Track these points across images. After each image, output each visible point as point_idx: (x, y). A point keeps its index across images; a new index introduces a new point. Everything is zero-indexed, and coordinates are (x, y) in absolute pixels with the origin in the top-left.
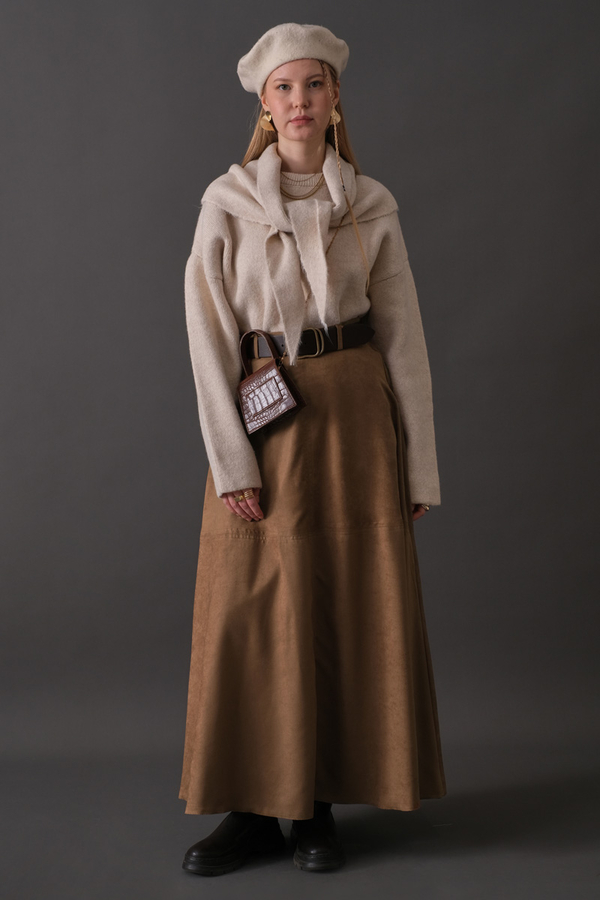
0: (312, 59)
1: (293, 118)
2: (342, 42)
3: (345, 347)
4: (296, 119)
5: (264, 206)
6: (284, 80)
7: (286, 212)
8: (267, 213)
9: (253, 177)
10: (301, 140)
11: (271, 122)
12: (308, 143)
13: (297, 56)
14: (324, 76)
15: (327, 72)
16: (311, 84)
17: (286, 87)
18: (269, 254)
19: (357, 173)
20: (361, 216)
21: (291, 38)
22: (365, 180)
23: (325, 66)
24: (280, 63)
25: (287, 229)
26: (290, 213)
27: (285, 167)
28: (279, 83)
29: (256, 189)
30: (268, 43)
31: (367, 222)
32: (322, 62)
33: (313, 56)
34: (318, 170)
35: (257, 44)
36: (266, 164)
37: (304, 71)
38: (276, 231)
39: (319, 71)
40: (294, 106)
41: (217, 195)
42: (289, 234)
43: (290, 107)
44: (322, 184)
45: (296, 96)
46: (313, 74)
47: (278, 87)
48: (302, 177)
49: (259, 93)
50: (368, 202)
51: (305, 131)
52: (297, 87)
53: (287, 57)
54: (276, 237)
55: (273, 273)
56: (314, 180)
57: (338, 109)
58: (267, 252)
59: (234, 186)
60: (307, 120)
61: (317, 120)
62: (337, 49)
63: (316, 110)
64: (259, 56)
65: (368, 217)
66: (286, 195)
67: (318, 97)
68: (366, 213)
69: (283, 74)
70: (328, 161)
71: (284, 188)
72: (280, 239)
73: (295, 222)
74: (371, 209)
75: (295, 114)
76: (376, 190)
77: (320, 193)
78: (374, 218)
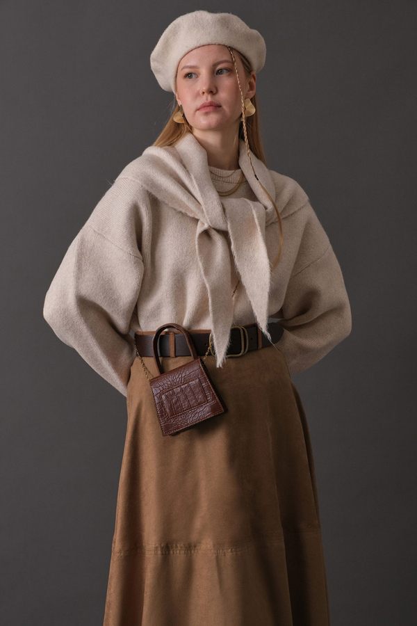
0: (219, 45)
1: (201, 105)
4: (203, 107)
6: (191, 67)
8: (203, 207)
13: (204, 41)
14: (233, 63)
15: (236, 58)
16: (217, 71)
23: (233, 52)
24: (186, 50)
25: (221, 227)
26: (227, 212)
28: (187, 71)
30: (175, 33)
32: (230, 48)
33: (220, 42)
35: (164, 34)
37: (211, 57)
38: (207, 227)
39: (226, 57)
40: (201, 93)
42: (221, 232)
43: (197, 94)
45: (202, 82)
46: (220, 60)
47: (186, 76)
48: (226, 172)
51: (213, 118)
52: (204, 73)
53: (192, 43)
54: (207, 234)
56: (235, 176)
58: (199, 247)
60: (214, 107)
63: (223, 96)
64: (167, 46)
67: (226, 82)
72: (209, 236)
78: (292, 212)
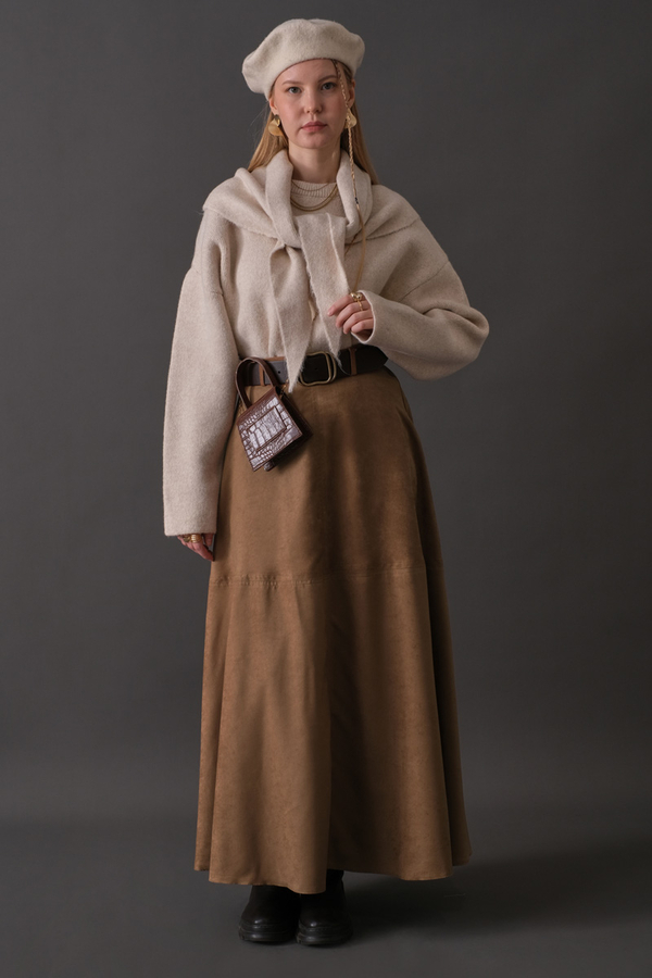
0: (325, 59)
1: (305, 123)
2: (356, 38)
3: (359, 373)
4: (308, 126)
5: (272, 218)
6: (294, 83)
7: (296, 228)
8: (275, 225)
9: (261, 185)
10: (313, 147)
11: (281, 126)
12: (321, 152)
13: (308, 56)
14: (338, 77)
15: (341, 72)
16: (323, 86)
17: (296, 89)
18: (273, 271)
19: (372, 183)
20: (377, 231)
21: (301, 36)
22: (382, 190)
23: (338, 66)
24: (289, 64)
25: (296, 245)
26: (300, 229)
27: (296, 175)
28: (288, 85)
29: (264, 197)
30: (276, 42)
31: (383, 236)
32: (335, 62)
33: (326, 56)
34: (332, 179)
35: (263, 43)
36: (276, 171)
37: (316, 73)
38: (282, 245)
39: (332, 72)
40: (306, 110)
41: (219, 203)
42: (298, 250)
43: (301, 112)
44: (335, 194)
45: (307, 100)
46: (326, 75)
47: (288, 90)
48: (314, 186)
49: (267, 95)
50: (383, 215)
51: (318, 138)
52: (308, 91)
53: (297, 57)
54: (283, 251)
55: (277, 291)
56: (327, 190)
57: (354, 110)
58: (272, 268)
59: (239, 193)
60: (320, 126)
61: (331, 126)
62: (351, 46)
63: (329, 115)
64: (266, 56)
65: (383, 231)
66: (297, 207)
67: (331, 100)
68: (383, 226)
69: (292, 76)
70: (342, 170)
71: (294, 197)
72: (287, 254)
73: (305, 240)
74: (389, 222)
75: (307, 119)
76: (393, 201)
77: (333, 205)
78: (391, 231)
